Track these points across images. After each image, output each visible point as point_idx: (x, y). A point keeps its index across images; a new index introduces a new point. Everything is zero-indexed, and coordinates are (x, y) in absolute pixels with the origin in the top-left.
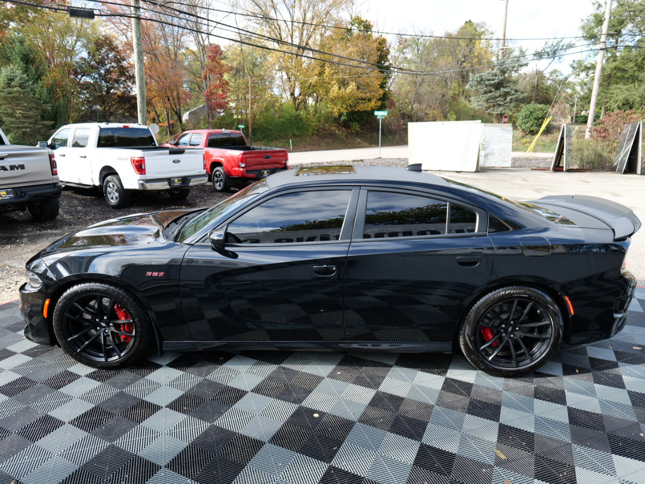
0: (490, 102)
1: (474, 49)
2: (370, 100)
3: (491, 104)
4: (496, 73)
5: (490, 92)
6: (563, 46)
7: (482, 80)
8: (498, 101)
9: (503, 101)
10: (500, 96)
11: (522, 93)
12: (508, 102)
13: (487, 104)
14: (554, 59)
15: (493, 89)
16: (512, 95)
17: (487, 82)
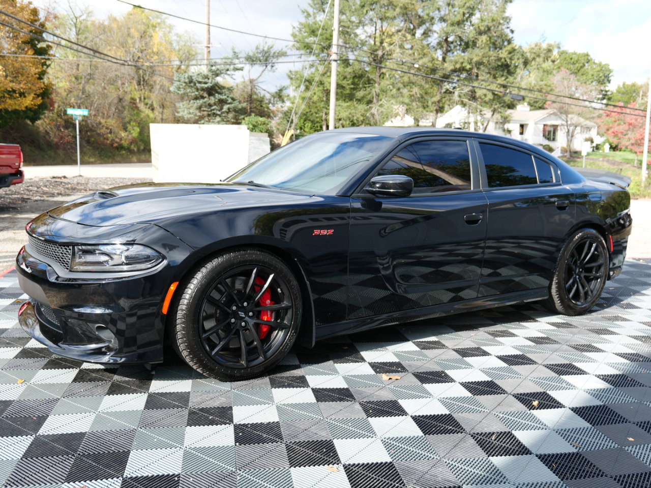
0: (204, 111)
1: (151, 43)
2: (22, 95)
3: (205, 113)
4: (207, 75)
5: (203, 97)
6: (274, 53)
7: (191, 82)
8: (214, 110)
9: (219, 111)
10: (215, 104)
11: (240, 102)
12: (226, 112)
13: (200, 112)
14: (266, 66)
15: (205, 95)
16: (229, 104)
17: (197, 85)
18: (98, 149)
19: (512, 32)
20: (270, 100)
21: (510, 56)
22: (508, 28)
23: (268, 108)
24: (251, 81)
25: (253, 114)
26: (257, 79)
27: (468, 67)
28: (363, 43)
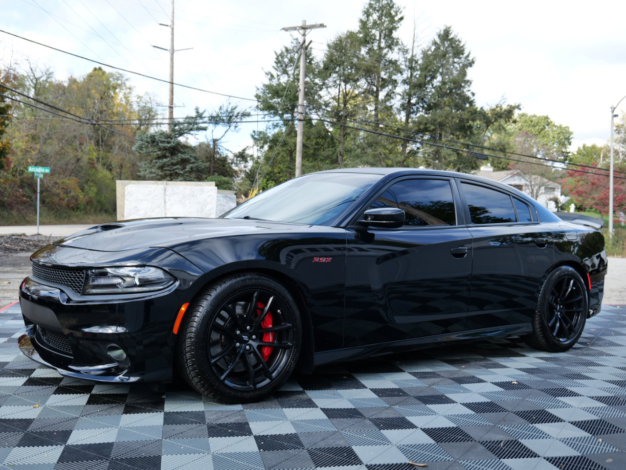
0: (166, 170)
1: (112, 104)
3: (168, 172)
4: (170, 135)
5: (165, 157)
6: (238, 113)
7: (153, 142)
8: (176, 169)
9: (182, 170)
10: (178, 163)
11: (203, 162)
12: (189, 171)
13: (162, 172)
14: (230, 126)
15: (168, 154)
16: (192, 163)
17: (160, 144)
18: (53, 209)
19: (473, 94)
20: (233, 160)
21: (472, 117)
22: (469, 91)
23: (231, 168)
24: (215, 141)
25: (216, 174)
26: (220, 139)
27: (432, 127)
28: (327, 105)
